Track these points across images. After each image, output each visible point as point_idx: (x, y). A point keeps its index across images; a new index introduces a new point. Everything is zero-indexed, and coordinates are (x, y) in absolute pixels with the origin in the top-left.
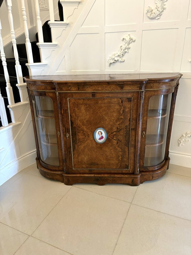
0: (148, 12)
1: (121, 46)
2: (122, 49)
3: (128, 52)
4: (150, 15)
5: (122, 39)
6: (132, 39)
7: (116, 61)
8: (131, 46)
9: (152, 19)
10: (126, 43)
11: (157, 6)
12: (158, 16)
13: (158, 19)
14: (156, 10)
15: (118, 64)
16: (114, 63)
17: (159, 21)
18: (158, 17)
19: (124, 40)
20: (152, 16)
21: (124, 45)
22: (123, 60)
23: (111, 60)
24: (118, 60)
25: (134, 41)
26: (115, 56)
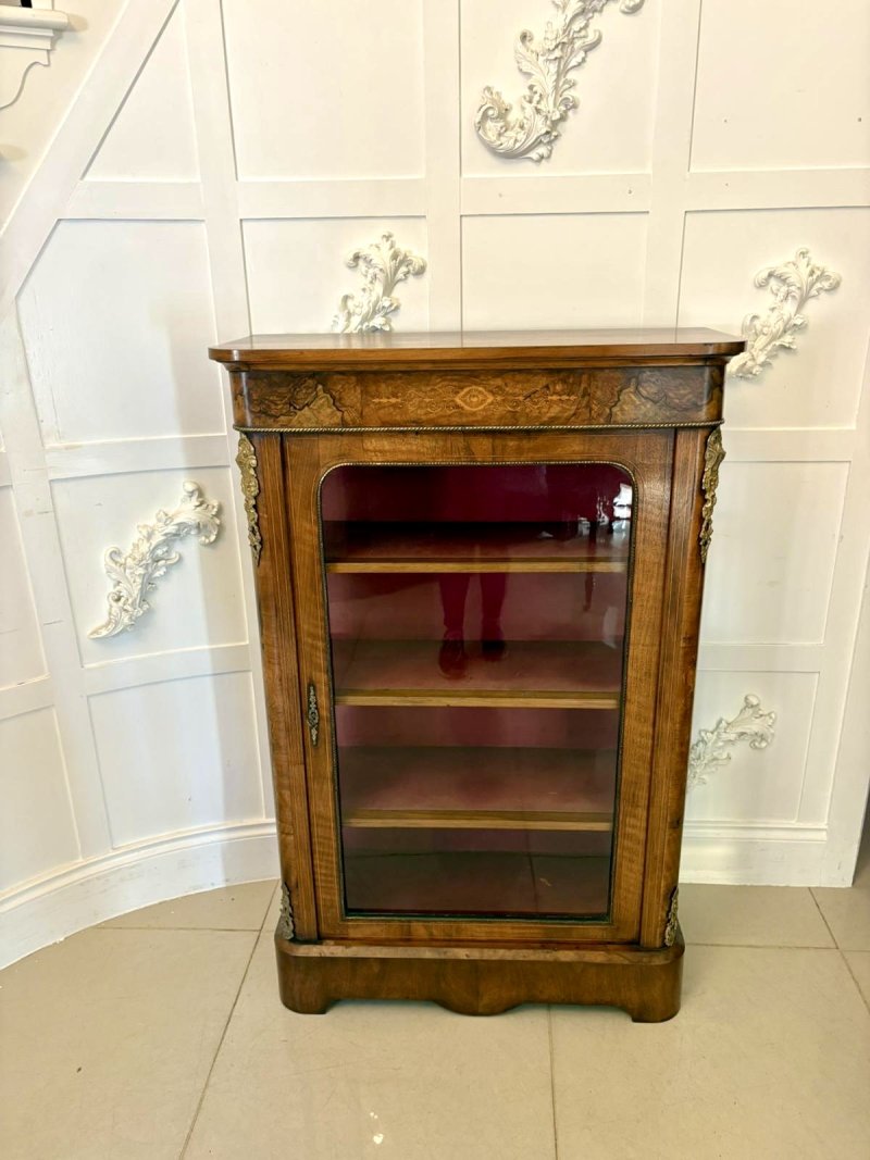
0: (485, 116)
1: (346, 298)
2: (350, 315)
4: (500, 135)
5: (350, 255)
6: (405, 261)
8: (399, 292)
9: (511, 156)
10: (371, 282)
11: (531, 87)
12: (538, 143)
13: (542, 157)
14: (529, 109)
17: (543, 170)
18: (542, 150)
19: (361, 262)
20: (507, 143)
21: (364, 290)
25: (420, 272)
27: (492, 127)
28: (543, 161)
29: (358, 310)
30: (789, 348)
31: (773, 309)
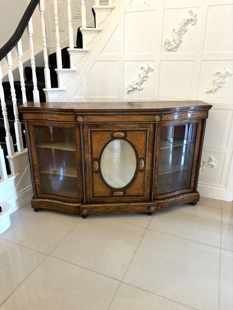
0: (166, 44)
1: (140, 74)
2: (140, 77)
3: (146, 80)
4: (168, 47)
5: (141, 67)
6: (150, 68)
7: (135, 89)
8: (149, 74)
9: (170, 50)
10: (144, 72)
11: (174, 38)
12: (175, 48)
13: (175, 51)
14: (174, 42)
15: (136, 92)
16: (132, 91)
17: (176, 53)
18: (176, 49)
19: (143, 68)
20: (169, 48)
22: (142, 88)
23: (130, 88)
24: (136, 88)
25: (153, 70)
26: (134, 84)
27: (167, 46)
28: (176, 51)
29: (141, 77)
30: (221, 87)
31: (218, 79)
